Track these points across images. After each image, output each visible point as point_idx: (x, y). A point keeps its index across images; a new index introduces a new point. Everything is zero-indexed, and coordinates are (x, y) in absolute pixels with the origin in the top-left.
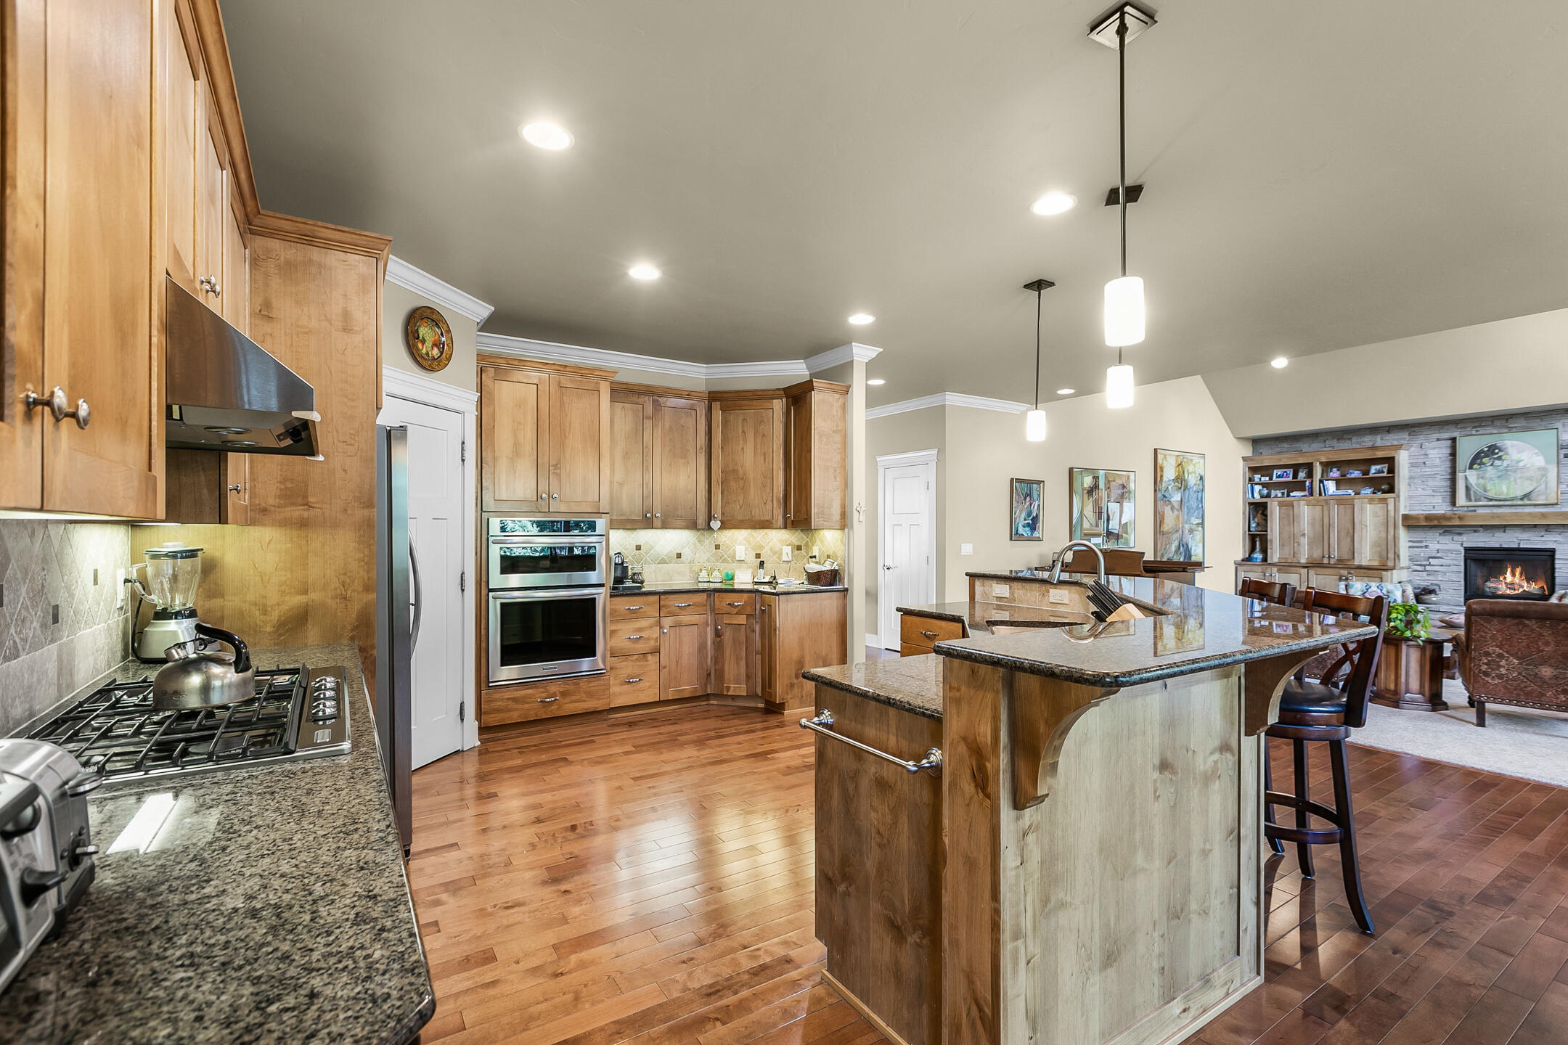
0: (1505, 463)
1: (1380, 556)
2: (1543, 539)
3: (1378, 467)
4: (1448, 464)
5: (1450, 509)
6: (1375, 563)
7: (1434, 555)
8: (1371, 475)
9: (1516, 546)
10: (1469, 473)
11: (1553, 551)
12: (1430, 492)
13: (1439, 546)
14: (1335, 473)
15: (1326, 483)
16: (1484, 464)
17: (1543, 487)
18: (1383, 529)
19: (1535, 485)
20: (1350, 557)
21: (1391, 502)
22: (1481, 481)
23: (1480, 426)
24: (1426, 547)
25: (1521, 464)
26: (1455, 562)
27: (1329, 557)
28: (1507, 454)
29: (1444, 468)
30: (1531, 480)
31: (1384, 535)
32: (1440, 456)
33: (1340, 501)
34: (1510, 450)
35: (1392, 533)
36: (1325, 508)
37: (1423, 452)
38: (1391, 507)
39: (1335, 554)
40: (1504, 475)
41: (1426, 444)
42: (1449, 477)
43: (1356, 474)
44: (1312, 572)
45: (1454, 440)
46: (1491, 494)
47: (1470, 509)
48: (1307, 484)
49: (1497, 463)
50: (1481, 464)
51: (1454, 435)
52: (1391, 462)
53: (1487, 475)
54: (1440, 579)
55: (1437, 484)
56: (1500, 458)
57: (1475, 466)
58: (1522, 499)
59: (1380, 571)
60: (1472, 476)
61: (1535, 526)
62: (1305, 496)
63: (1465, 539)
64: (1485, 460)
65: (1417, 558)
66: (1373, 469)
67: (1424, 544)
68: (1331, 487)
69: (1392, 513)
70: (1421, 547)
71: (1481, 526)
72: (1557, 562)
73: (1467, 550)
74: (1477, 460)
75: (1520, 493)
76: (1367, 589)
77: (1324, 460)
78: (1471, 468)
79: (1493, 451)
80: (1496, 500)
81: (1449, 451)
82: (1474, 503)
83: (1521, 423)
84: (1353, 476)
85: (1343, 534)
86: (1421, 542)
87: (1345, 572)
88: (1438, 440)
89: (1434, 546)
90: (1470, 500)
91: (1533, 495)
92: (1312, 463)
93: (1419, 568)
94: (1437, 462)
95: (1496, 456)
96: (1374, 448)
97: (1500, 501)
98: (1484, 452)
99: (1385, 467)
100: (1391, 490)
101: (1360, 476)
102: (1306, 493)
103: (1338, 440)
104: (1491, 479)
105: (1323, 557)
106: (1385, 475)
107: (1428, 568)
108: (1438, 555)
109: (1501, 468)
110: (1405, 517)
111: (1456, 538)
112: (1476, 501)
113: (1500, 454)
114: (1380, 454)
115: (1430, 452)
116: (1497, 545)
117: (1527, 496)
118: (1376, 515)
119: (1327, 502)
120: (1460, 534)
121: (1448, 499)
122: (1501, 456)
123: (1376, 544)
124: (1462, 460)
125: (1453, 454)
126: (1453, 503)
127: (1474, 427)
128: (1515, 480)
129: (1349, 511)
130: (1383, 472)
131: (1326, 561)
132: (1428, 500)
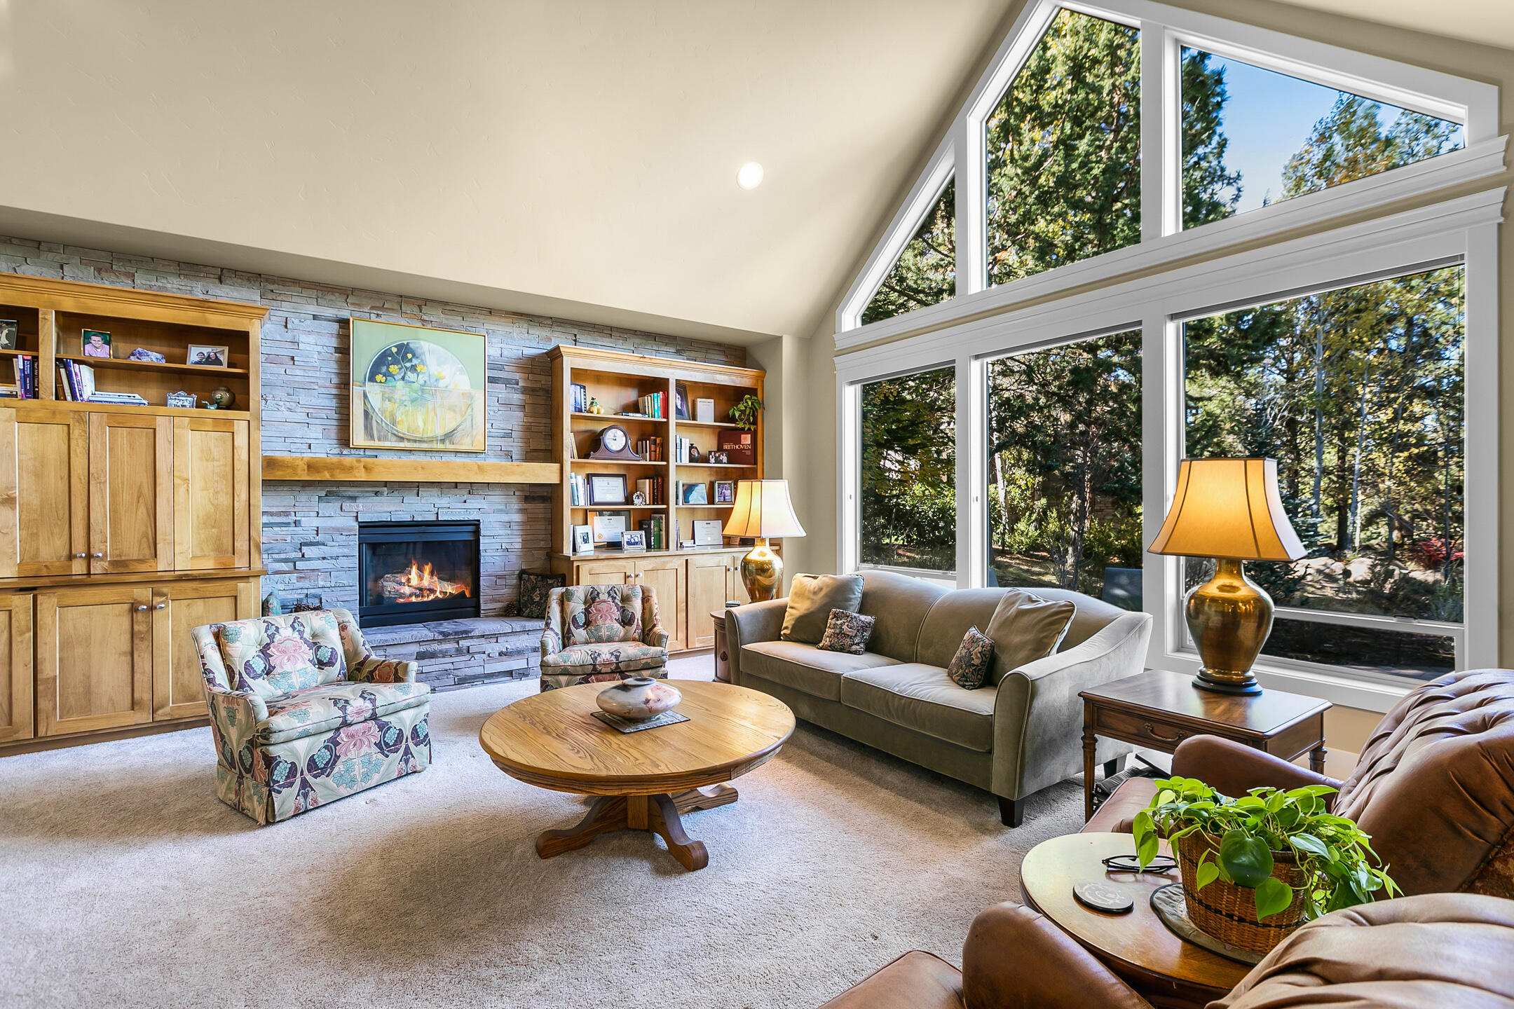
0: (421, 379)
1: (219, 549)
2: (466, 505)
3: (207, 350)
4: (333, 367)
5: (337, 451)
6: (207, 564)
7: (311, 537)
8: (188, 366)
9: (433, 518)
10: (369, 387)
11: (476, 525)
12: (301, 417)
13: (317, 522)
14: (98, 349)
15: (75, 368)
16: (393, 376)
17: (468, 423)
18: (224, 486)
19: (459, 420)
20: (147, 552)
21: (241, 428)
22: (388, 405)
23: (382, 308)
24: (296, 523)
25: (442, 384)
26: (346, 551)
27: (89, 557)
28: (423, 363)
29: (327, 372)
30: (454, 411)
31: (225, 500)
32: (320, 349)
33: (117, 419)
34: (428, 358)
35: (244, 496)
36: (76, 432)
37: (289, 336)
38: (241, 440)
39: (103, 547)
40: (421, 396)
41: (294, 322)
42: (334, 391)
43: (153, 357)
44: (48, 603)
45: (344, 323)
46: (402, 429)
47: (368, 453)
48: (19, 363)
49: (411, 376)
50: (388, 375)
51: (345, 314)
52: (238, 341)
53: (397, 396)
54: (321, 583)
55: (315, 402)
56: (413, 368)
57: (379, 377)
58: (443, 441)
59: (233, 582)
60: (374, 391)
61: (456, 485)
62: (11, 395)
63: (361, 508)
64: (394, 369)
65: (280, 545)
66: (195, 354)
67: (292, 518)
68: (85, 376)
69: (242, 454)
70: (288, 524)
71: (386, 484)
72: (482, 540)
73: (364, 526)
74: (381, 365)
75: (440, 432)
76: (271, 637)
77: (69, 305)
78: (372, 379)
79: (403, 354)
80: (409, 440)
81: (334, 342)
82: (377, 444)
83: (436, 315)
84: (145, 360)
85: (126, 497)
86: (286, 514)
87: (143, 593)
88: (315, 317)
89: (310, 523)
90: (372, 438)
91: (458, 435)
92: (36, 311)
93: (284, 567)
94: (315, 359)
95: (408, 365)
96: (203, 305)
97: (415, 441)
98: (391, 354)
99: (223, 353)
100: (239, 401)
101: (163, 363)
102: (17, 388)
103: (99, 270)
104: (402, 403)
105: (71, 557)
106: (224, 368)
107: (300, 565)
108: (318, 539)
109: (416, 386)
110: (270, 463)
111: (347, 505)
112: (379, 440)
113: (415, 362)
114: (216, 321)
115: (303, 338)
116: (407, 518)
117: (449, 436)
118: (207, 456)
119: (82, 418)
120: (354, 498)
121: (333, 433)
122: (416, 365)
123: (209, 522)
124: (361, 363)
125: (344, 351)
126: (344, 440)
127: (373, 308)
128: (435, 408)
129: (143, 440)
130: (218, 362)
131: (78, 567)
132: (300, 431)
